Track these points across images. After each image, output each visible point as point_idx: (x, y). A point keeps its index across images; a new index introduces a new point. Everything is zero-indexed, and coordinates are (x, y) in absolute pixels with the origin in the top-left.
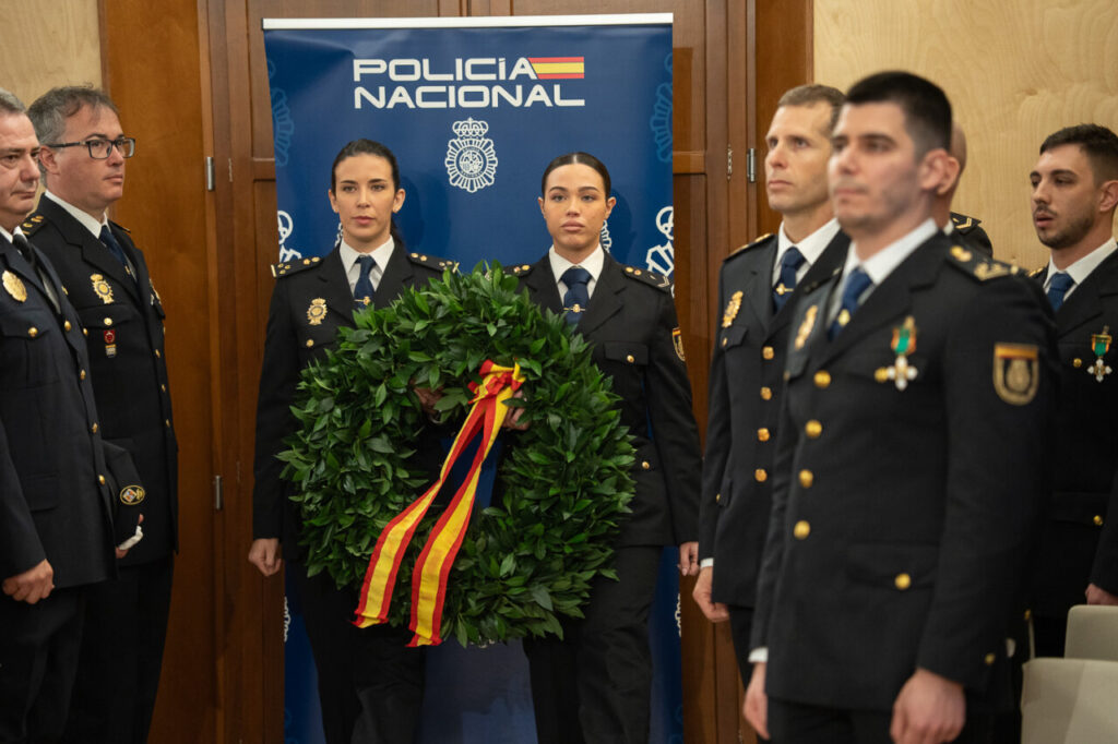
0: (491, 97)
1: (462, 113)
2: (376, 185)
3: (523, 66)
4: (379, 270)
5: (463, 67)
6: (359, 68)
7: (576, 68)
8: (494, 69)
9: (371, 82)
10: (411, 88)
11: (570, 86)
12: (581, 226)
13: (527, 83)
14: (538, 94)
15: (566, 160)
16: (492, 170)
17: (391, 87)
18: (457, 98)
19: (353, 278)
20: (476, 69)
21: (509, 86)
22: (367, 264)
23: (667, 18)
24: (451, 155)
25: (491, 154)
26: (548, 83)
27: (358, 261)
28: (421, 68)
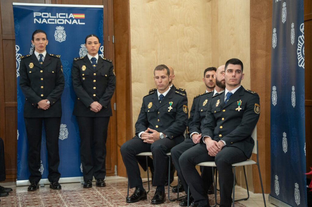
0: (64, 22)
1: (58, 25)
2: (44, 39)
3: (71, 15)
4: (44, 57)
5: (58, 15)
6: (35, 14)
7: (83, 16)
8: (65, 16)
9: (38, 18)
10: (47, 19)
11: (82, 20)
12: (95, 49)
13: (72, 19)
14: (75, 21)
15: (90, 36)
16: (65, 37)
17: (42, 19)
18: (57, 22)
19: (39, 59)
20: (61, 16)
21: (69, 20)
22: (41, 56)
23: (102, 6)
24: (56, 34)
25: (65, 34)
26: (77, 19)
27: (39, 55)
28: (49, 15)
